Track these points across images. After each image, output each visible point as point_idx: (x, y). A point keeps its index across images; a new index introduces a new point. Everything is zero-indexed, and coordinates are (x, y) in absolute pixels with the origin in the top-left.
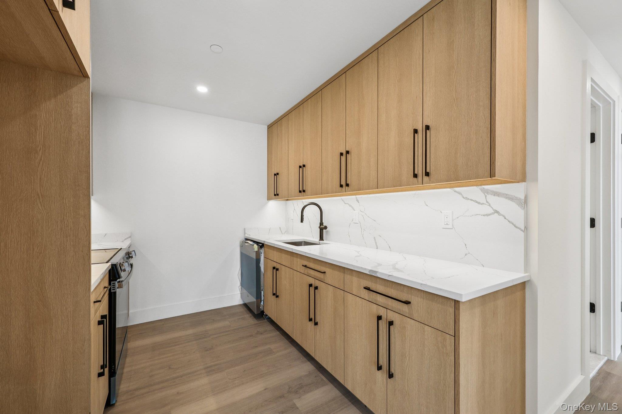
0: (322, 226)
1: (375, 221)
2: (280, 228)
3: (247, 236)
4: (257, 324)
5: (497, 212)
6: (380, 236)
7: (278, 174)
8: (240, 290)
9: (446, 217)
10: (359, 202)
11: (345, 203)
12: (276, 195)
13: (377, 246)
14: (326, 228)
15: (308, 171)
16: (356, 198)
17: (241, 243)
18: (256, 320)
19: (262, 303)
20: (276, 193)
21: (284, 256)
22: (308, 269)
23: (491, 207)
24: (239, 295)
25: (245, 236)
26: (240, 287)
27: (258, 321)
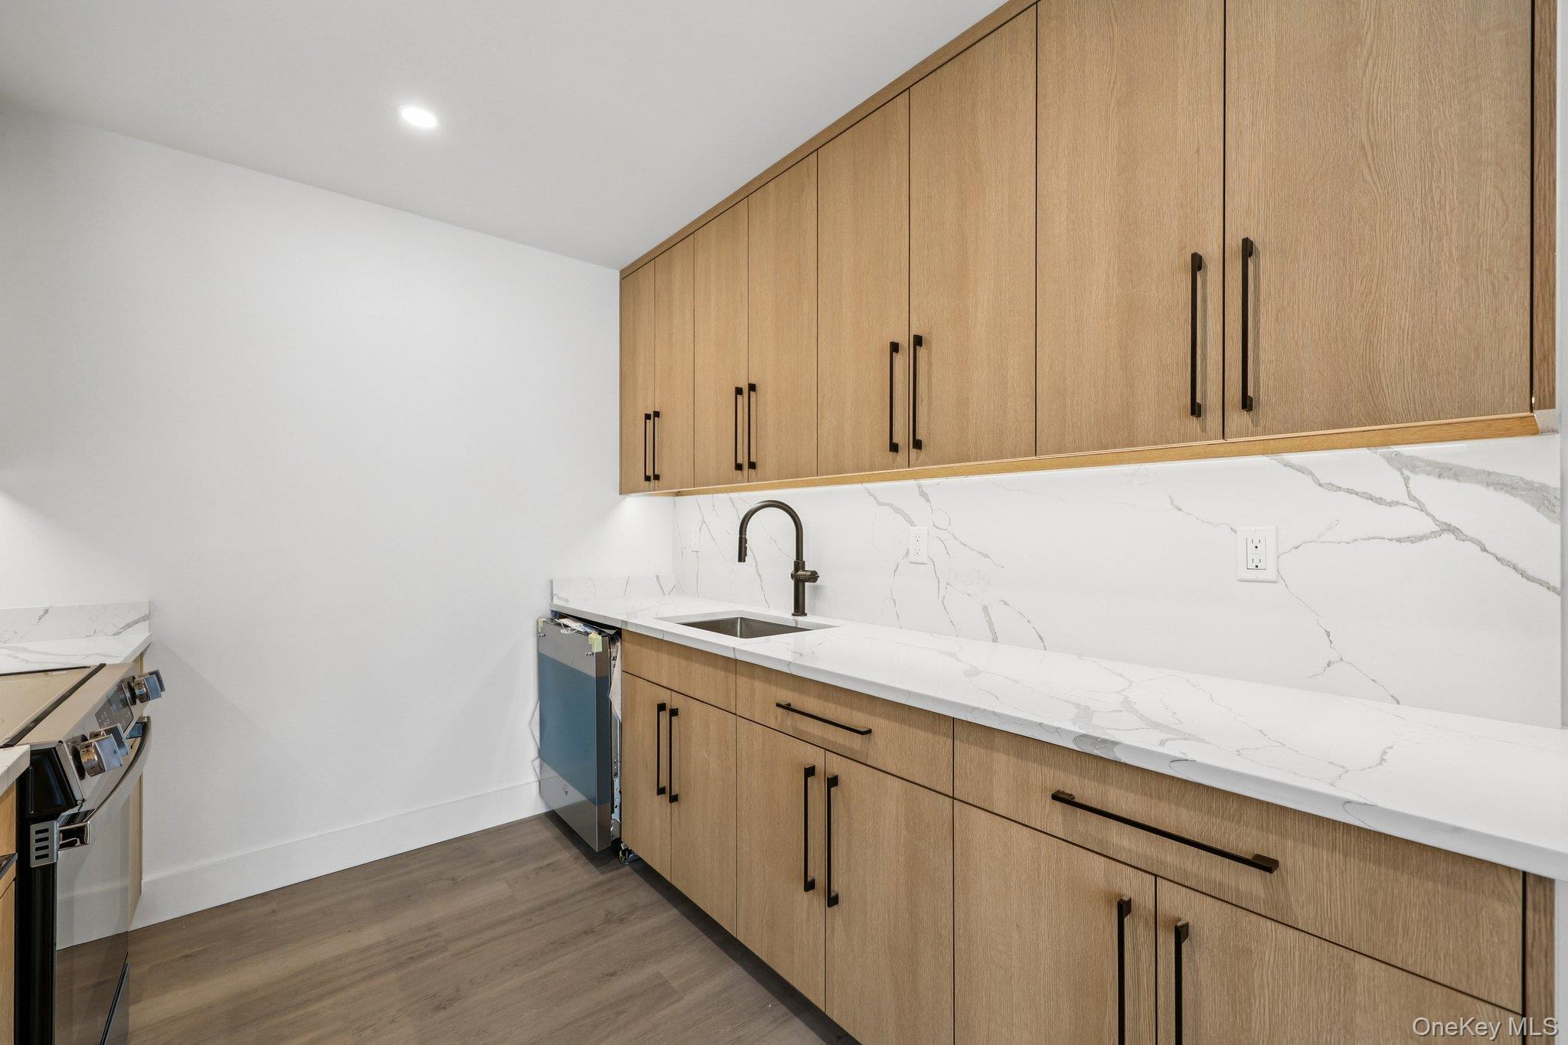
0: (800, 573)
1: (986, 556)
2: (657, 577)
3: (560, 604)
4: (600, 884)
5: (1449, 529)
6: (1006, 603)
7: (657, 414)
8: (538, 770)
9: (1251, 547)
10: (928, 500)
11: (880, 504)
12: (652, 478)
13: (994, 634)
14: (814, 577)
15: (766, 401)
16: (920, 487)
17: (541, 625)
18: (595, 869)
19: (615, 816)
20: (650, 473)
21: (699, 669)
22: (798, 716)
23: (1428, 514)
24: (535, 787)
25: (551, 604)
26: (537, 762)
27: (603, 873)
